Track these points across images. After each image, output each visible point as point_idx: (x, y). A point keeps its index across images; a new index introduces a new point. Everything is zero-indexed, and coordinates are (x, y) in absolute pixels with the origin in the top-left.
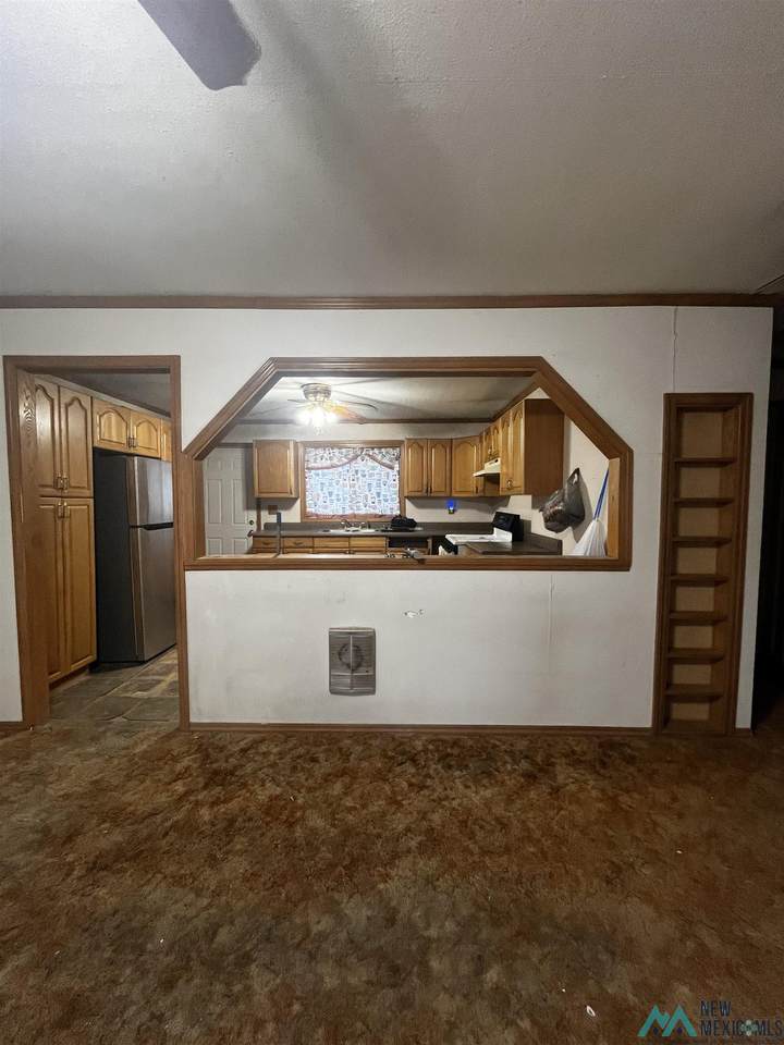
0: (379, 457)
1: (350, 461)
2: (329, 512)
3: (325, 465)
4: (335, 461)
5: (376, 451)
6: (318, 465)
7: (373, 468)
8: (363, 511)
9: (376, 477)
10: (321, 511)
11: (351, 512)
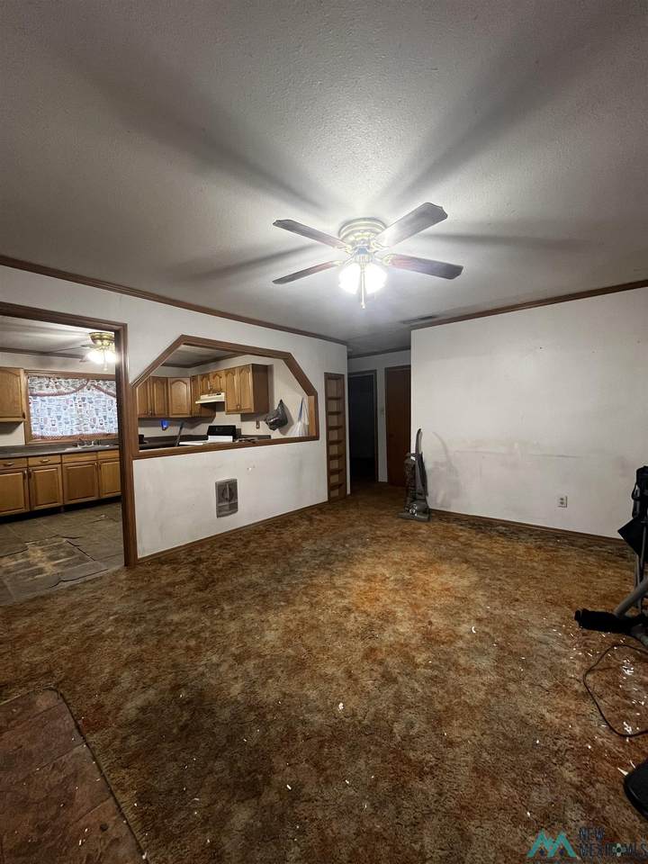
0: (104, 388)
1: (78, 390)
2: (58, 433)
3: (52, 392)
4: (62, 389)
5: (101, 382)
6: (46, 391)
7: (100, 396)
8: (91, 431)
9: (103, 404)
10: (48, 433)
11: (78, 433)
